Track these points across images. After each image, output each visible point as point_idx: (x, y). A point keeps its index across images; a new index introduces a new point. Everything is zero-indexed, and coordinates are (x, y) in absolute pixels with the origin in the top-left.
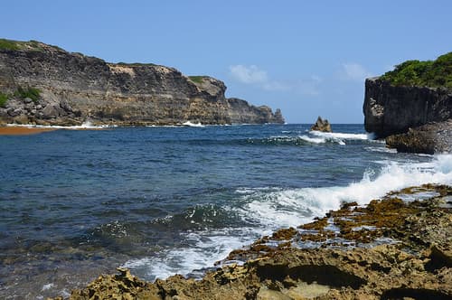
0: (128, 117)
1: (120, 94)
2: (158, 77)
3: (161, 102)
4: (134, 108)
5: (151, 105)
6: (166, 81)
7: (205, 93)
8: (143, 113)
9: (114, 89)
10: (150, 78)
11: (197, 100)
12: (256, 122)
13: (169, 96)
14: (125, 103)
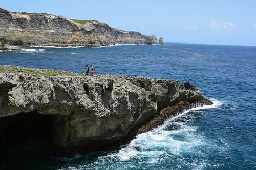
0: (26, 42)
1: (20, 30)
2: (46, 21)
3: (46, 34)
4: (29, 37)
5: (39, 36)
6: (52, 23)
7: (83, 29)
8: (34, 40)
9: (16, 27)
10: (41, 21)
11: (77, 33)
12: (145, 43)
13: (51, 31)
14: (24, 35)
